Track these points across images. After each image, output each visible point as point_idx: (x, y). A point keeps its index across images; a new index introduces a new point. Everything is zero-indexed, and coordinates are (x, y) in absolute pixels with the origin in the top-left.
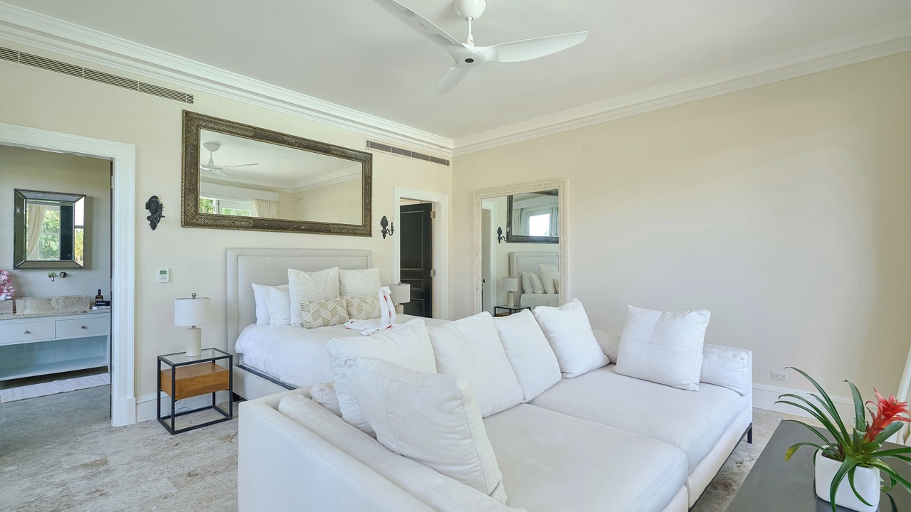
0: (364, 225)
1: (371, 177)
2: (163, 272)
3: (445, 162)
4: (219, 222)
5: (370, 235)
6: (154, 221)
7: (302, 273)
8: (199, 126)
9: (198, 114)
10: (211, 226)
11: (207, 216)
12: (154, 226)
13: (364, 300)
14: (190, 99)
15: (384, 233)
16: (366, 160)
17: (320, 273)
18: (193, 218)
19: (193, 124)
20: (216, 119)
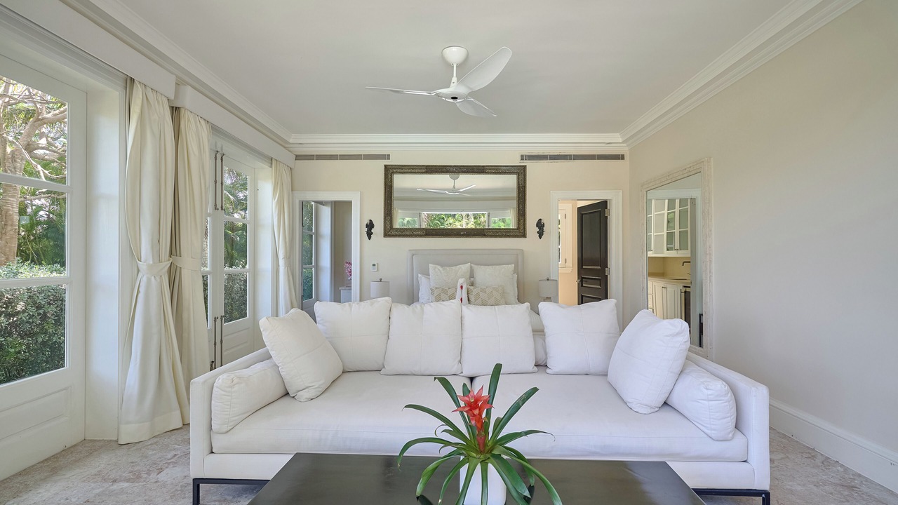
0: (518, 228)
1: (524, 187)
2: (374, 265)
3: (622, 157)
4: (404, 233)
5: (524, 236)
6: (369, 235)
7: (439, 267)
8: (393, 173)
9: (392, 166)
10: (400, 236)
11: (397, 230)
12: (370, 238)
13: (483, 290)
14: (388, 157)
15: (541, 234)
16: (521, 172)
17: (454, 268)
18: (390, 232)
19: (390, 171)
20: (402, 166)
